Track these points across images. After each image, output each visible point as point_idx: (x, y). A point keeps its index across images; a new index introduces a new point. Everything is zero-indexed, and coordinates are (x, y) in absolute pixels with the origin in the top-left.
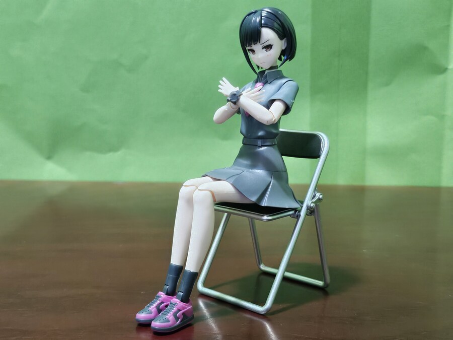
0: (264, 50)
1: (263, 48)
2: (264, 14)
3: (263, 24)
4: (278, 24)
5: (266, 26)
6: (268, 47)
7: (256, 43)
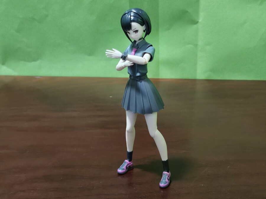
0: (134, 33)
1: (133, 32)
2: (132, 14)
3: (132, 20)
4: (141, 19)
5: (134, 21)
6: (136, 31)
7: (130, 30)
